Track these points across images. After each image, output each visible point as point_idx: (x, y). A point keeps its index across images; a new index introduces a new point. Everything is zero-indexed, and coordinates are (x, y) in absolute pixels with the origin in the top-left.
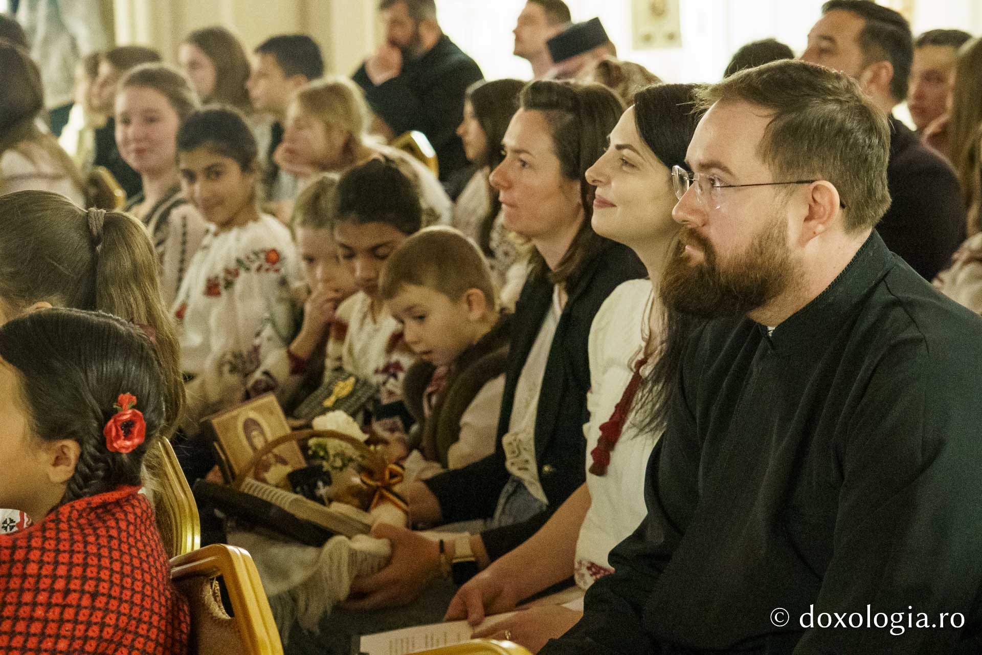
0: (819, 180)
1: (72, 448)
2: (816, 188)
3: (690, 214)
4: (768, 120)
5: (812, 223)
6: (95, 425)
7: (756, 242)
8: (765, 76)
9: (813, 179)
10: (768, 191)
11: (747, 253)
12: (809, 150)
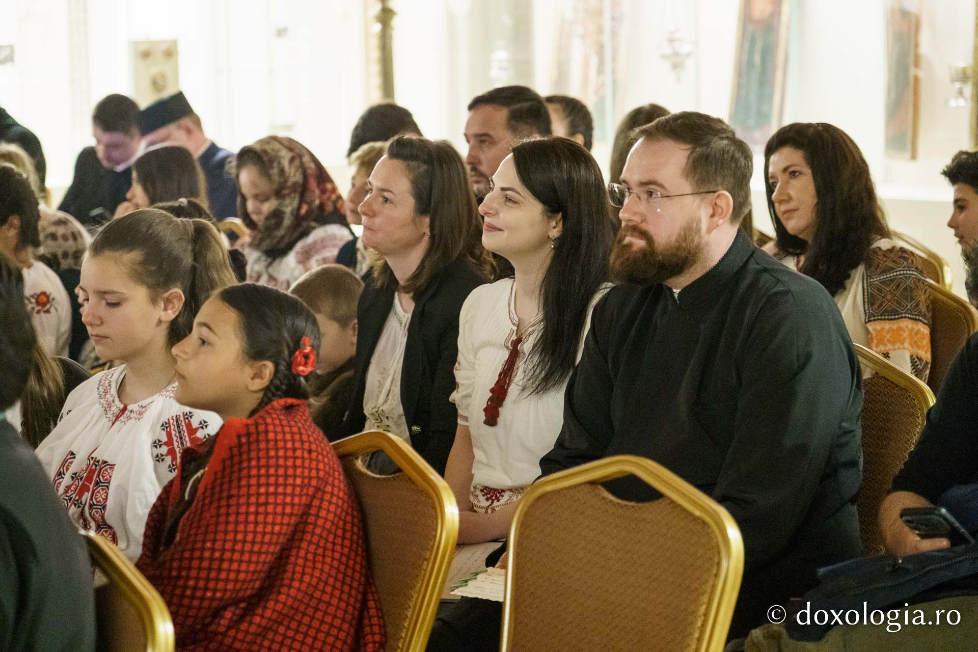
0: (721, 190)
1: (269, 367)
2: (718, 196)
3: (633, 215)
4: (688, 153)
5: (716, 219)
6: (286, 352)
7: (682, 233)
8: (679, 122)
9: (715, 190)
10: (689, 199)
11: (677, 241)
12: (716, 169)
